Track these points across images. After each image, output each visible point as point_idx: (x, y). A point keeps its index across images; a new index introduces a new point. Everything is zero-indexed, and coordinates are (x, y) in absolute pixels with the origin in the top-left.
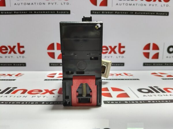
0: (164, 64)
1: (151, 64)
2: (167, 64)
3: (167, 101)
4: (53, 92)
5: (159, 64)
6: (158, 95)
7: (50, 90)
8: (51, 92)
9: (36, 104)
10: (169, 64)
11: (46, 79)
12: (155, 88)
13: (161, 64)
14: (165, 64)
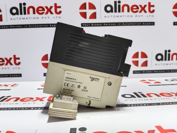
0: (153, 72)
1: (141, 72)
2: (157, 72)
3: (145, 105)
4: (43, 99)
5: (149, 72)
6: (139, 100)
7: (40, 98)
8: (41, 100)
9: (26, 109)
10: (158, 71)
11: (39, 88)
12: (139, 94)
13: (151, 72)
14: (155, 71)
